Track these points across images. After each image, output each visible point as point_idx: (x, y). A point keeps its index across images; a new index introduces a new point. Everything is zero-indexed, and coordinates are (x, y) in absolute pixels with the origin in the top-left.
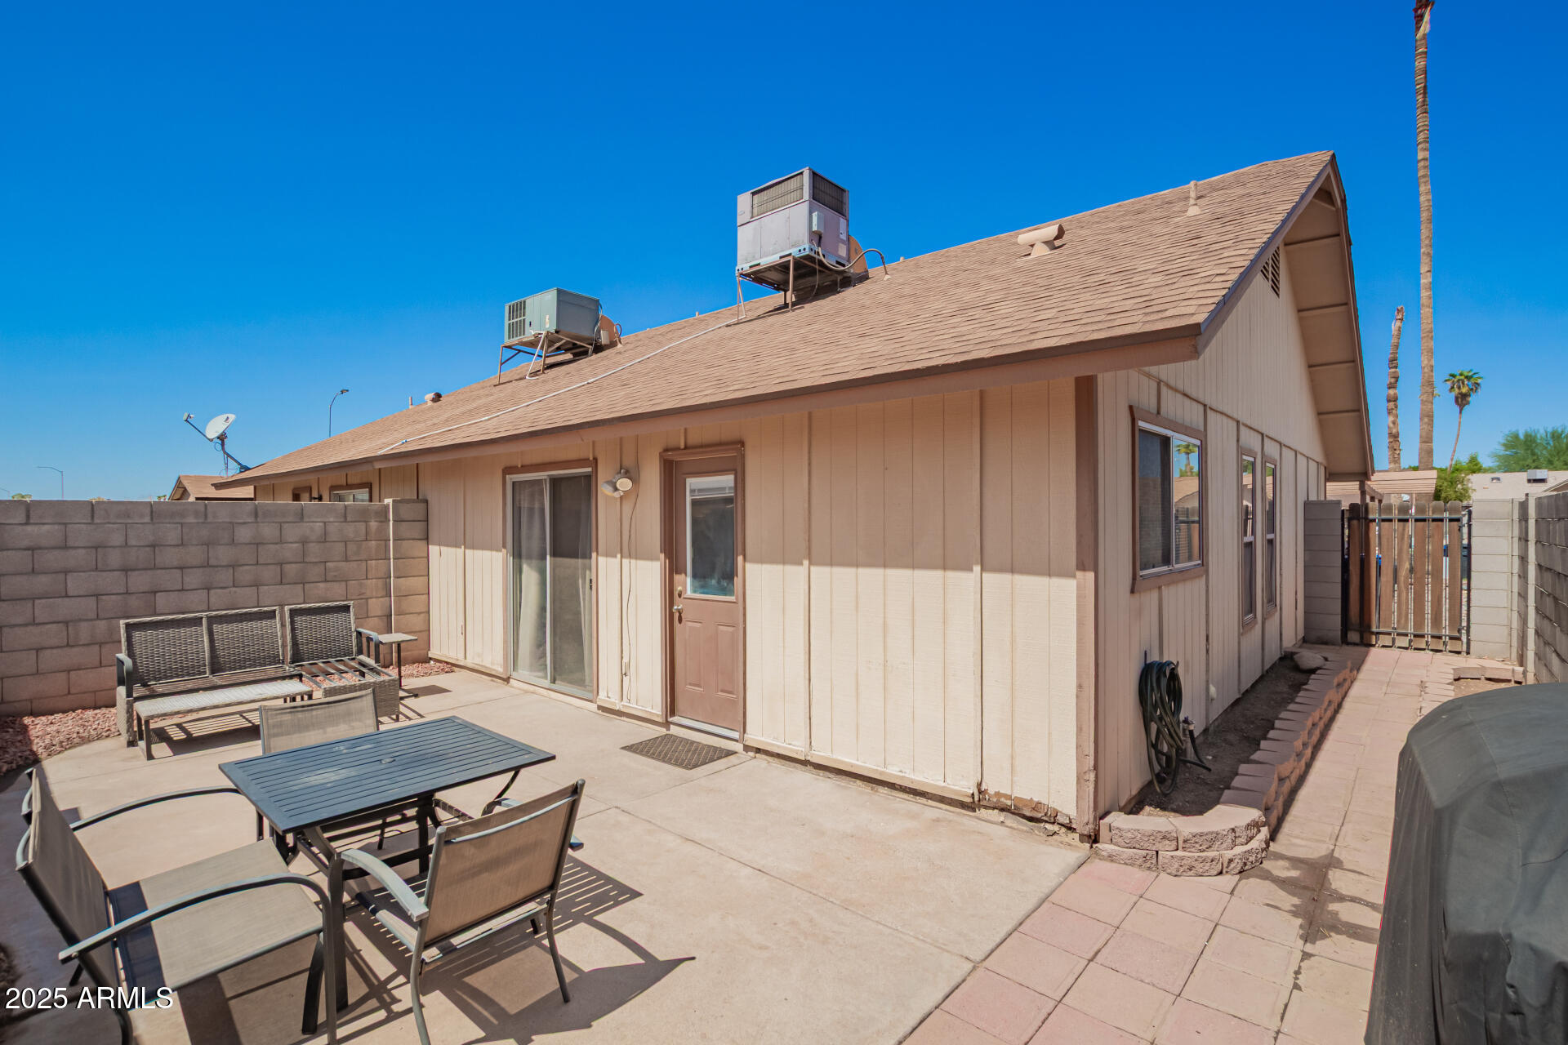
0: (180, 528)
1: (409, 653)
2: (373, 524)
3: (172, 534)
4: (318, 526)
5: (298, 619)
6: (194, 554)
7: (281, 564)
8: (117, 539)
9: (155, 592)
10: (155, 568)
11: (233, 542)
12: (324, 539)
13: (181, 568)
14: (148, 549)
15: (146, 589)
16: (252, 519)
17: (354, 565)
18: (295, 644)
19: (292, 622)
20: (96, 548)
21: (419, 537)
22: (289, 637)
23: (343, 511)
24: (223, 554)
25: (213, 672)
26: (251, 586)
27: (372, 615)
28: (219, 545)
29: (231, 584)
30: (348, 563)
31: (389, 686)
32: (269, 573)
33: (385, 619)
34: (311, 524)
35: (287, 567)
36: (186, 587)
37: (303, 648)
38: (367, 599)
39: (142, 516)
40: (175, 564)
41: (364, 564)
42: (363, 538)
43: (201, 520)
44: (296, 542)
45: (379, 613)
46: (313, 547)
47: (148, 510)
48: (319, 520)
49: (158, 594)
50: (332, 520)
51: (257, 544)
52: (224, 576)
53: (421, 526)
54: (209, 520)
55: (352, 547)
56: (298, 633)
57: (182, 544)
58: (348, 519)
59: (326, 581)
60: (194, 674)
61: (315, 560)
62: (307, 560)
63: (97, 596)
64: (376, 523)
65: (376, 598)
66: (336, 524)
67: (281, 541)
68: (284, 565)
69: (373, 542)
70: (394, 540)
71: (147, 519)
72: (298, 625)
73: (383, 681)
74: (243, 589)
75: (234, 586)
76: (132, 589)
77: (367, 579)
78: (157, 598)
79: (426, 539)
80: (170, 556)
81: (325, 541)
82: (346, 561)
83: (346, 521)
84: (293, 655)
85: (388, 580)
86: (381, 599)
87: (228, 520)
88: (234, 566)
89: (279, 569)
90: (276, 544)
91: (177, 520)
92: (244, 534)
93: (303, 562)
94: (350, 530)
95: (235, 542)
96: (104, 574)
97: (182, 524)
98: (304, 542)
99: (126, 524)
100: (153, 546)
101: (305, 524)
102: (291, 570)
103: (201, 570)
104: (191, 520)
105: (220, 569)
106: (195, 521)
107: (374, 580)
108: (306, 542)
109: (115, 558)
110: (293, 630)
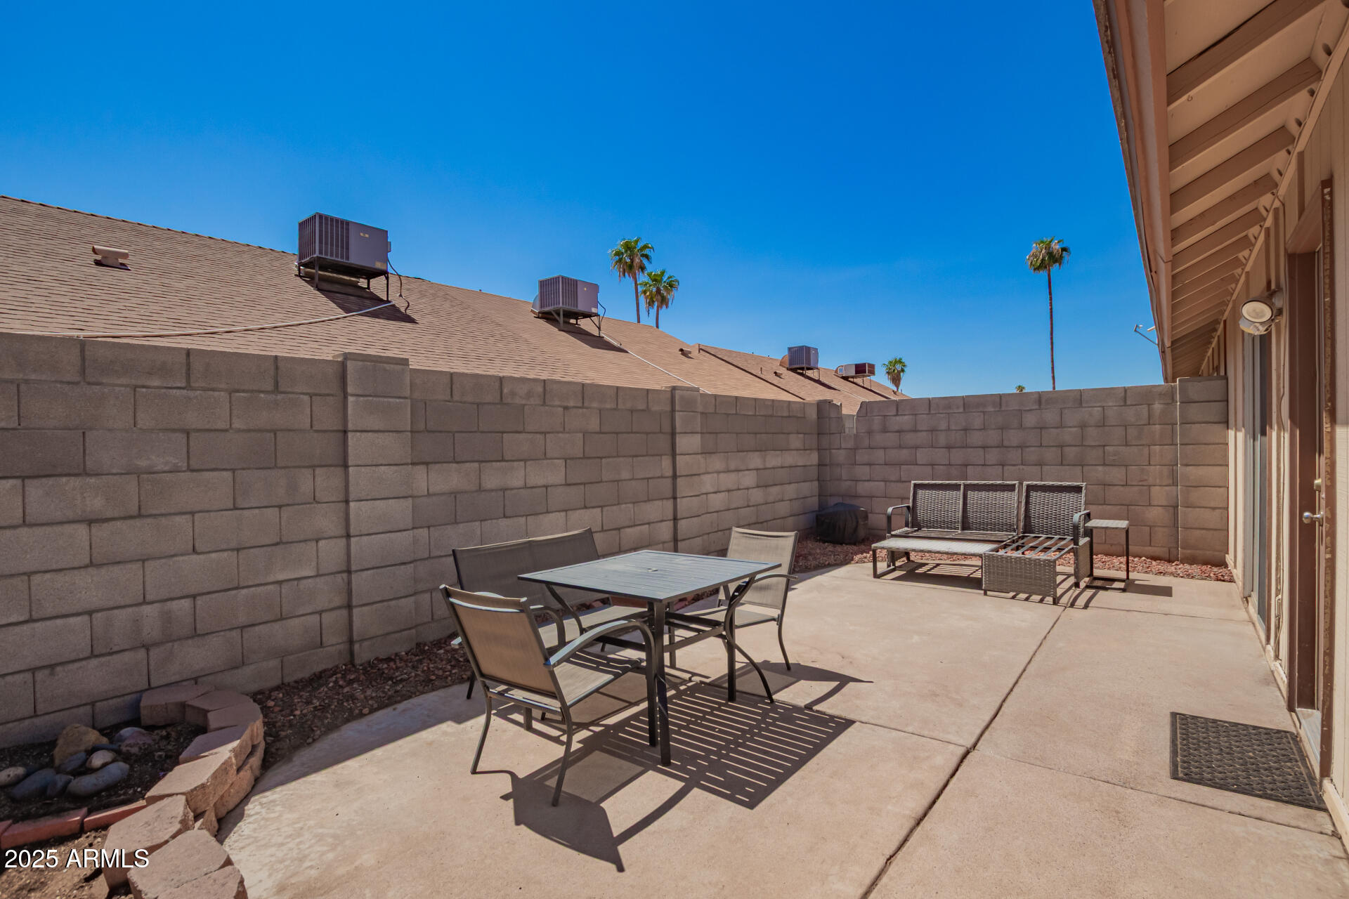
0: (982, 416)
1: (1201, 552)
2: (1157, 407)
3: (977, 421)
4: (1097, 412)
5: (1033, 494)
6: (993, 437)
7: (1062, 447)
8: (943, 426)
9: (966, 465)
10: (966, 447)
11: (1021, 427)
12: (1102, 424)
13: (984, 447)
14: (962, 432)
15: (960, 462)
16: (1037, 407)
17: (1135, 449)
18: (1027, 516)
19: (1028, 497)
20: (932, 431)
21: (1216, 420)
22: (1023, 509)
23: (1123, 394)
24: (1014, 437)
25: (964, 528)
26: (1036, 465)
27: (1156, 503)
28: (1011, 429)
29: (1020, 462)
30: (1128, 448)
31: (1045, 566)
32: (1051, 454)
33: (1171, 510)
34: (1090, 409)
35: (1067, 449)
36: (987, 463)
37: (1034, 521)
38: (1150, 486)
39: (958, 408)
40: (980, 444)
41: (1146, 450)
42: (1145, 422)
43: (997, 409)
44: (1075, 427)
45: (1165, 503)
46: (1092, 432)
47: (961, 403)
48: (1098, 405)
49: (969, 467)
50: (1110, 404)
51: (1041, 428)
52: (1014, 455)
53: (1219, 406)
54: (1003, 408)
55: (1132, 431)
56: (1032, 507)
57: (984, 429)
58: (1128, 403)
59: (1104, 465)
60: (951, 528)
61: (1093, 444)
62: (1084, 443)
63: (932, 465)
64: (1162, 406)
65: (1160, 486)
66: (1115, 408)
67: (1061, 426)
68: (1064, 448)
69: (1157, 426)
70: (1181, 424)
71: (961, 410)
72: (1032, 500)
73: (1039, 559)
74: (1030, 467)
75: (1022, 464)
76: (952, 462)
77: (1150, 464)
78: (968, 470)
79: (1226, 423)
80: (976, 438)
81: (1104, 426)
82: (1127, 445)
83: (1125, 405)
84: (1025, 526)
85: (1174, 468)
86: (1167, 488)
87: (1017, 408)
88: (1022, 447)
89: (1060, 452)
90: (1057, 428)
91: (981, 409)
92: (1030, 420)
93: (1082, 445)
94: (1130, 414)
95: (1023, 426)
96: (937, 450)
97: (984, 412)
98: (1083, 426)
99: (948, 414)
100: (965, 430)
101: (1083, 409)
102: (1071, 452)
103: (998, 449)
104: (990, 409)
105: (1011, 449)
106: (993, 410)
107: (1158, 467)
108: (1085, 426)
109: (942, 439)
110: (1027, 503)
